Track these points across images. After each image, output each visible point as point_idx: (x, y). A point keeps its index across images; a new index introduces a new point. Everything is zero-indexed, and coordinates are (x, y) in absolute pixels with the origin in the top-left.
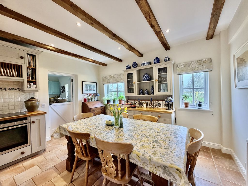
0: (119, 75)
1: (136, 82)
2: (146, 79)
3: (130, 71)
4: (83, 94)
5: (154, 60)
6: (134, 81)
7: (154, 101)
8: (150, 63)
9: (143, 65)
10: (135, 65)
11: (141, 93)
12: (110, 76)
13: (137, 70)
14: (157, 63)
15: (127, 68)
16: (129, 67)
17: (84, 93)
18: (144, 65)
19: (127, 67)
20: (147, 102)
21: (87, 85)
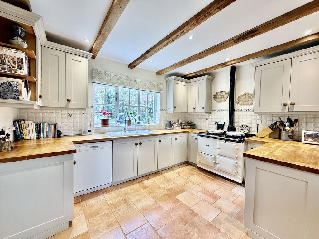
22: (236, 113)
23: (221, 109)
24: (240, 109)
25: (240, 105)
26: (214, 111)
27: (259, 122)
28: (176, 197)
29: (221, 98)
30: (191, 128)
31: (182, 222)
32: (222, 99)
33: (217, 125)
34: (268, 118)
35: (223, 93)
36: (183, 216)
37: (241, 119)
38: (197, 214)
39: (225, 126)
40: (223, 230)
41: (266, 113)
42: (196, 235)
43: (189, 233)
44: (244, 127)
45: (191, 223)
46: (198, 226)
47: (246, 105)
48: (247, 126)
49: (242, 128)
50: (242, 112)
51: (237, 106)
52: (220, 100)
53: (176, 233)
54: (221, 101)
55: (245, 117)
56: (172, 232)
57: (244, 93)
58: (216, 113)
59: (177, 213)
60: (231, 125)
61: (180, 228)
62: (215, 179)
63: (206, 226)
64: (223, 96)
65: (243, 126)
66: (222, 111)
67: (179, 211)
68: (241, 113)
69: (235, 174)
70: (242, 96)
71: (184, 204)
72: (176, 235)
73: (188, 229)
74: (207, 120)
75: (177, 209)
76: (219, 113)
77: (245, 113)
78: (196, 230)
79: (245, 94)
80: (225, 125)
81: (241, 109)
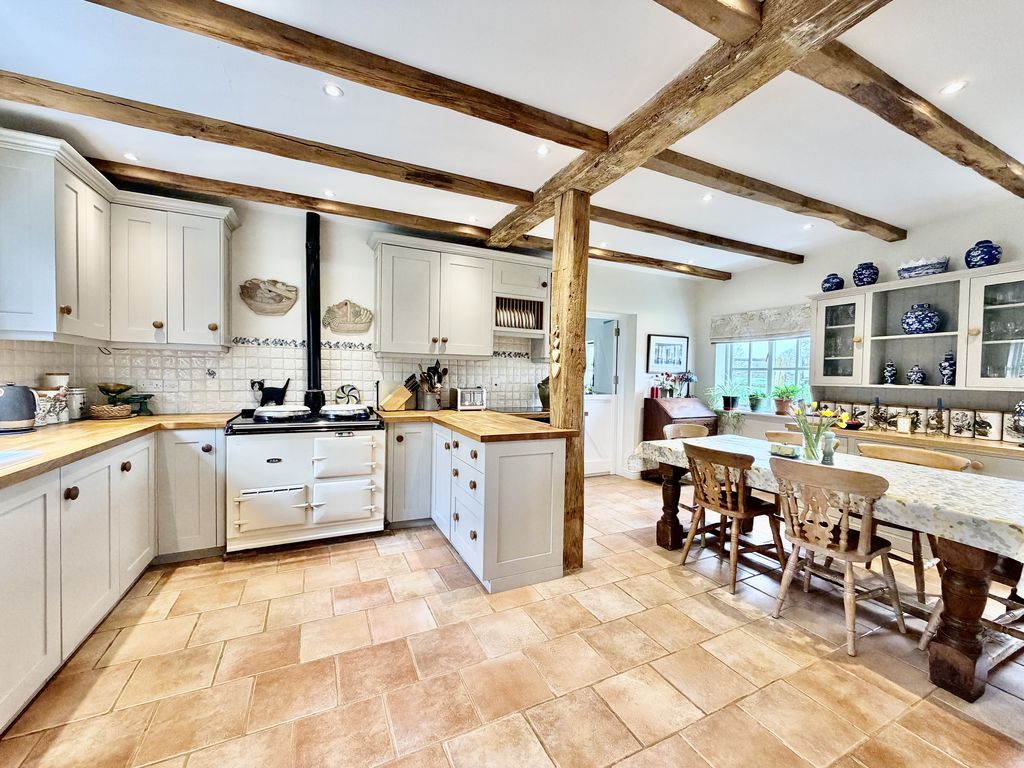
0: (784, 313)
1: (868, 339)
2: (916, 325)
3: (838, 299)
4: (647, 372)
5: (970, 252)
6: (858, 333)
7: (954, 413)
8: (945, 266)
9: (906, 275)
10: (868, 274)
11: (890, 377)
12: (742, 314)
13: (875, 294)
14: (980, 266)
15: (827, 285)
16: (835, 284)
17: (650, 370)
18: (913, 274)
19: (826, 281)
20: (917, 413)
21: (659, 345)
22: (324, 352)
23: (272, 338)
24: (333, 342)
25: (333, 330)
26: (243, 341)
27: (378, 376)
28: (302, 662)
29: (272, 301)
30: (133, 412)
31: (405, 679)
32: (276, 306)
33: (260, 389)
34: (397, 367)
35: (279, 285)
36: (387, 671)
37: (339, 368)
38: (404, 641)
39: (288, 393)
40: (467, 618)
41: (393, 356)
42: (454, 667)
43: (444, 677)
44: (346, 390)
45: (418, 662)
46: (435, 651)
47: (349, 332)
48: (354, 389)
49: (341, 394)
50: (337, 351)
51: (326, 335)
52: (268, 306)
53: (432, 705)
54: (273, 313)
55: (345, 364)
56: (422, 713)
57: (342, 300)
58: (252, 349)
59: (368, 683)
60: (315, 387)
61: (422, 690)
62: (319, 555)
63: (443, 638)
64: (279, 295)
65: (342, 388)
66: (275, 343)
67: (363, 674)
68: (335, 353)
69: (368, 514)
70: (339, 306)
71: (348, 653)
72: (437, 706)
73: (432, 676)
74: (212, 373)
75: (355, 677)
76: (264, 350)
77: (347, 353)
78: (443, 661)
79: (346, 304)
80: (289, 388)
81: (335, 342)
